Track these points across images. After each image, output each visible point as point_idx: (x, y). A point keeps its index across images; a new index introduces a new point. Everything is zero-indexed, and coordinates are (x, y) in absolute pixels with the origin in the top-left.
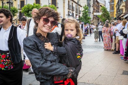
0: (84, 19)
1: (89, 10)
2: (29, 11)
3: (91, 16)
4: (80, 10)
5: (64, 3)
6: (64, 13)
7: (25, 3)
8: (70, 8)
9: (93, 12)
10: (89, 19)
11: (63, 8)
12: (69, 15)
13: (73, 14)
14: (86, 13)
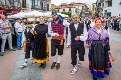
8: (76, 12)
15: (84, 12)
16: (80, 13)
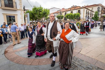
0: (95, 18)
1: (98, 13)
2: (68, 16)
3: (100, 16)
4: (93, 14)
5: (84, 11)
6: (84, 16)
7: (67, 13)
9: (101, 14)
10: (98, 18)
12: (86, 17)
13: (89, 16)
14: (96, 15)
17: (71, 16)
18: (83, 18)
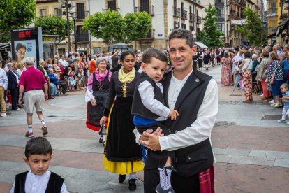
0: (207, 36)
1: (220, 14)
2: (98, 25)
3: (225, 29)
4: (200, 15)
5: (165, 4)
6: (166, 26)
8: (178, 15)
9: (230, 18)
10: (219, 35)
11: (165, 17)
13: (184, 26)
14: (211, 22)
15: (226, 18)
16: (203, 22)
17: (116, 24)
18: (163, 33)
